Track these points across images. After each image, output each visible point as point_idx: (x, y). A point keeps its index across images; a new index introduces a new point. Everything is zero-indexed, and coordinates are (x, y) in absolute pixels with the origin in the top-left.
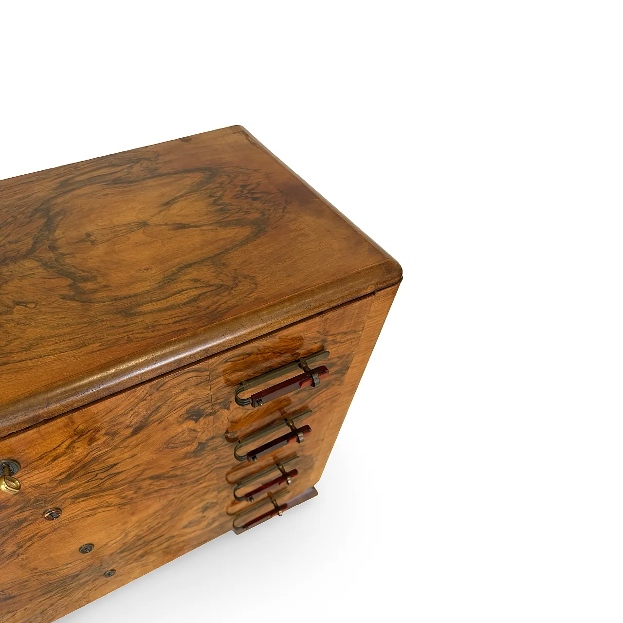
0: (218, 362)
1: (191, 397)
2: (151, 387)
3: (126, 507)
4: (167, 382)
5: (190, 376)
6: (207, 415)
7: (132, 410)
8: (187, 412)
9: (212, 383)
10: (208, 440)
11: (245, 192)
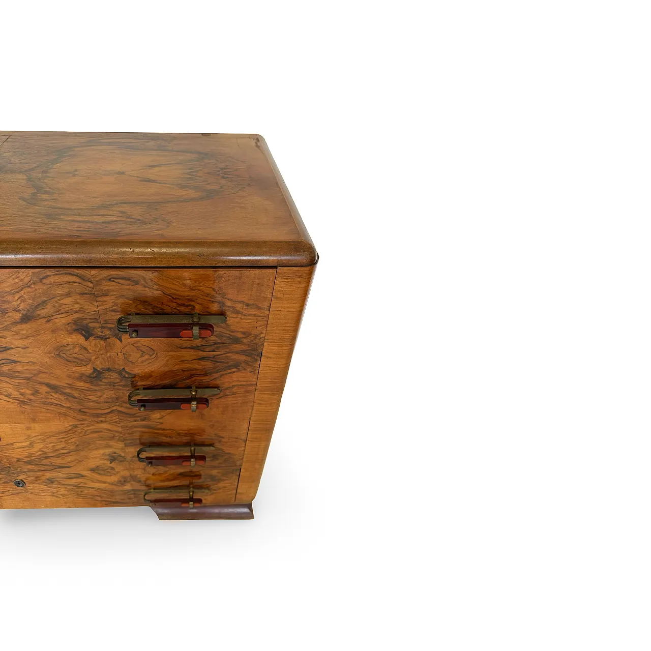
0: (101, 277)
1: (77, 307)
2: (33, 273)
3: (25, 407)
4: (50, 276)
5: (73, 280)
6: (97, 337)
7: (18, 292)
8: (75, 322)
9: (99, 299)
10: (103, 369)
11: (221, 172)
